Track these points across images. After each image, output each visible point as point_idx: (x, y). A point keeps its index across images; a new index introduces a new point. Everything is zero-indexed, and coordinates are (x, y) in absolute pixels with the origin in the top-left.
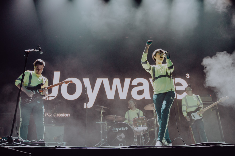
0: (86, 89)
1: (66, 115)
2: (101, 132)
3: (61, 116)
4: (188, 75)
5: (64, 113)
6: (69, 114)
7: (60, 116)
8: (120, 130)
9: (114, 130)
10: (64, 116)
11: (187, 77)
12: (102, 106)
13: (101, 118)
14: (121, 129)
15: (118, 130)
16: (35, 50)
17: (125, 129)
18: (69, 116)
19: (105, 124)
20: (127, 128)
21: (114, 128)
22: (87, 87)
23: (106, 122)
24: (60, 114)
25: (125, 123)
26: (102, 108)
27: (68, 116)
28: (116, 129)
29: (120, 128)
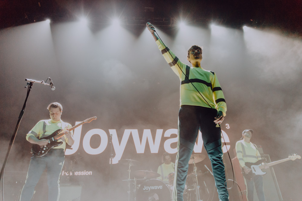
0: (111, 137)
1: (87, 173)
2: (129, 192)
3: (82, 174)
4: (227, 125)
5: (85, 171)
6: (91, 172)
7: (80, 175)
8: (152, 189)
9: (145, 189)
10: (85, 174)
11: (227, 127)
12: (130, 160)
13: (129, 174)
14: (154, 189)
15: (150, 189)
16: (42, 82)
17: (158, 188)
18: (91, 174)
19: (134, 182)
20: (162, 187)
21: (145, 186)
22: (112, 135)
23: (135, 179)
24: (80, 172)
25: (159, 180)
26: (130, 161)
27: (89, 174)
28: (147, 188)
29: (153, 187)
